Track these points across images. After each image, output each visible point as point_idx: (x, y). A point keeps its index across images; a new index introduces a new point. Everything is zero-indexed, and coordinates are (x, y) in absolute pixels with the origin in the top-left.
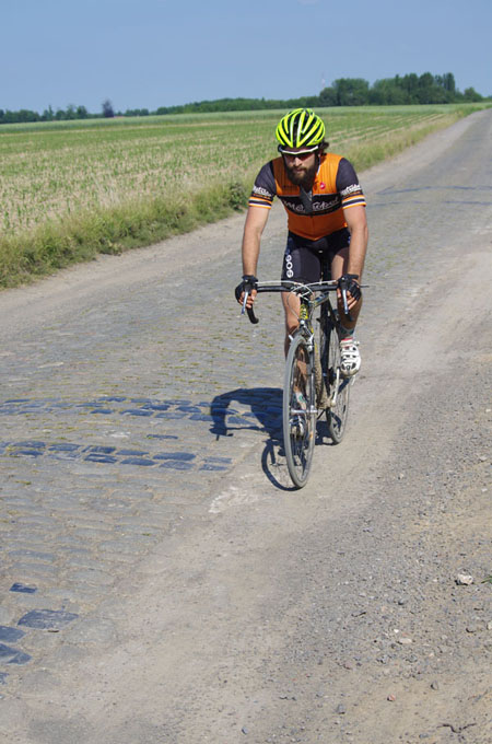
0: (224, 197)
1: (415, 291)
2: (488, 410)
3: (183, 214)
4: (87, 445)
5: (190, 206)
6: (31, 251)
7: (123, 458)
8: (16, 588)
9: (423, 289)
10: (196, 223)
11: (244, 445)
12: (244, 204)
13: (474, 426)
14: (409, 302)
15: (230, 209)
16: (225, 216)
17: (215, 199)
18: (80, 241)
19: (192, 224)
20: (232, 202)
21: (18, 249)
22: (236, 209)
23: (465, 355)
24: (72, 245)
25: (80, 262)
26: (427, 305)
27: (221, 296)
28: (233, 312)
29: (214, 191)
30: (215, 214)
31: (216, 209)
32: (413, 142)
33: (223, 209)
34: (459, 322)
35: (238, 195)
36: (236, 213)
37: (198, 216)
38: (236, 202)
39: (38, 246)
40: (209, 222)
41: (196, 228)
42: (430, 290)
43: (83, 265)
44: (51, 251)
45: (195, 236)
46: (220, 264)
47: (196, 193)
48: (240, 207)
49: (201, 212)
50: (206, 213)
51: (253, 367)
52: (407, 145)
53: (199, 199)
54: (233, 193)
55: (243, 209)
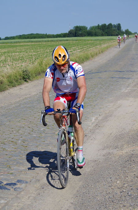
0: (20, 76)
1: (93, 119)
2: (118, 182)
3: (2, 83)
5: (5, 80)
9: (97, 118)
10: (7, 87)
11: (2, 201)
12: (29, 78)
13: (111, 191)
14: (90, 124)
15: (23, 81)
16: (20, 84)
17: (16, 77)
19: (5, 87)
20: (24, 78)
22: (26, 81)
23: (111, 151)
26: (98, 126)
27: (10, 122)
28: (13, 129)
29: (16, 74)
30: (16, 83)
31: (17, 81)
32: (102, 52)
33: (20, 81)
34: (111, 134)
35: (26, 75)
36: (25, 83)
37: (9, 84)
38: (26, 77)
40: (13, 86)
41: (7, 89)
42: (100, 118)
45: (7, 92)
46: (14, 106)
47: (8, 75)
48: (27, 80)
49: (10, 82)
50: (12, 83)
51: (15, 158)
52: (100, 53)
53: (9, 77)
54: (24, 74)
55: (29, 81)
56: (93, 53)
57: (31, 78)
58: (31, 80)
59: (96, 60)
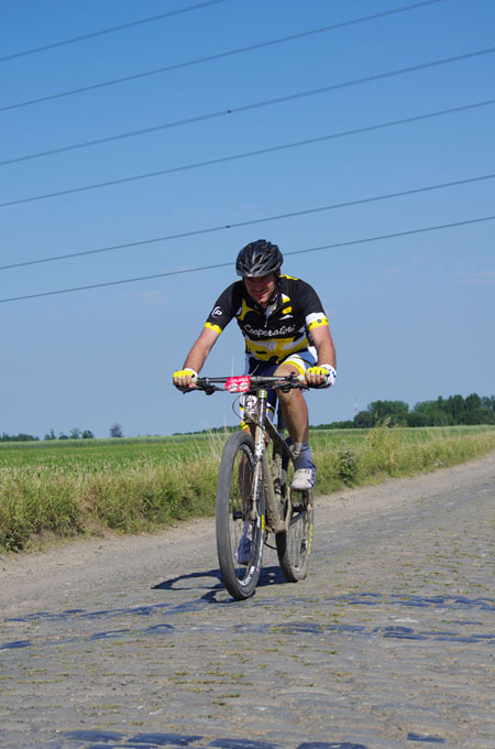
0: (334, 467)
4: (373, 627)
6: (150, 494)
7: (433, 637)
8: (412, 737)
12: (351, 478)
15: (340, 482)
16: (336, 490)
17: (326, 467)
18: (198, 492)
20: (342, 475)
21: (136, 491)
22: (346, 483)
24: (191, 494)
25: (200, 516)
29: (325, 459)
30: (327, 485)
31: (328, 479)
33: (333, 481)
35: (349, 467)
36: (346, 488)
38: (346, 475)
39: (157, 491)
43: (203, 519)
44: (170, 496)
48: (350, 482)
54: (343, 464)
55: (354, 486)
56: (479, 443)
57: (358, 479)
58: (358, 484)
59: (490, 460)
